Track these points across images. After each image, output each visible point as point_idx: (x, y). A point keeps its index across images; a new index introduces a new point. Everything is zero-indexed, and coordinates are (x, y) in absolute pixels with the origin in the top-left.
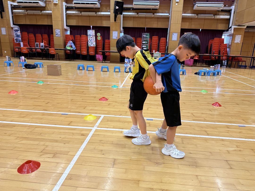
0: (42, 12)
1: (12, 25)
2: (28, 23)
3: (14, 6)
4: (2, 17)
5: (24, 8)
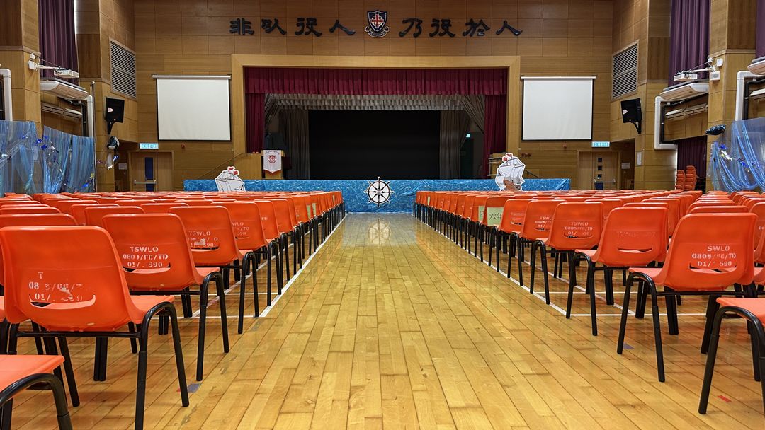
1: (657, 145)
2: (689, 135)
3: (670, 103)
4: (639, 130)
5: (684, 104)
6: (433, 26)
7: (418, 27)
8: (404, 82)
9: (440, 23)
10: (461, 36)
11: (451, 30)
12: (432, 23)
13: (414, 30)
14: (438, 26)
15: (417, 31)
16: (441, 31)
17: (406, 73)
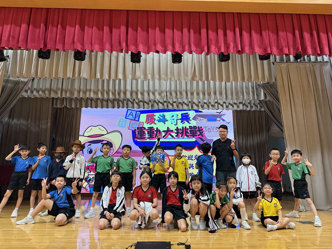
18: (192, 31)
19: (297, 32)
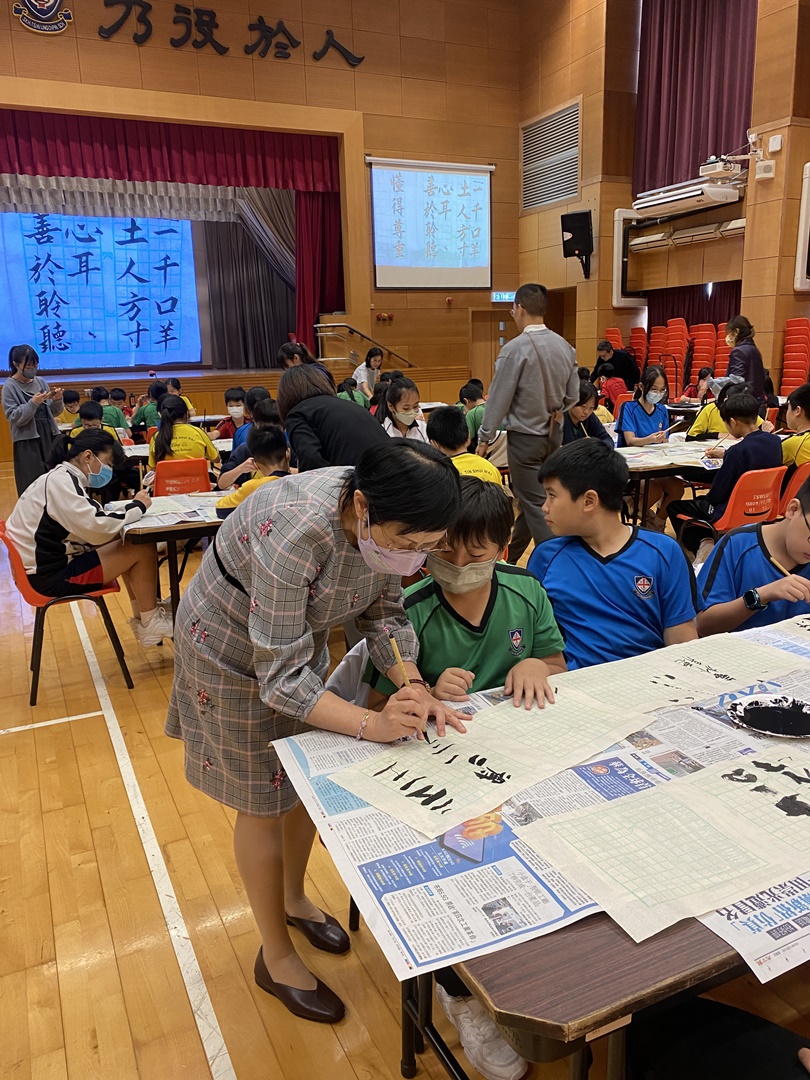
0: (721, 230)
1: (617, 300)
2: (674, 282)
3: (639, 221)
4: (587, 275)
5: (668, 224)
6: (176, 21)
7: (143, 19)
8: (121, 148)
9: (193, 17)
10: (240, 52)
11: (217, 35)
12: (175, 14)
13: (133, 26)
14: (188, 23)
15: (142, 29)
16: (197, 36)
17: (124, 128)
18: (106, 147)
19: (238, 156)
